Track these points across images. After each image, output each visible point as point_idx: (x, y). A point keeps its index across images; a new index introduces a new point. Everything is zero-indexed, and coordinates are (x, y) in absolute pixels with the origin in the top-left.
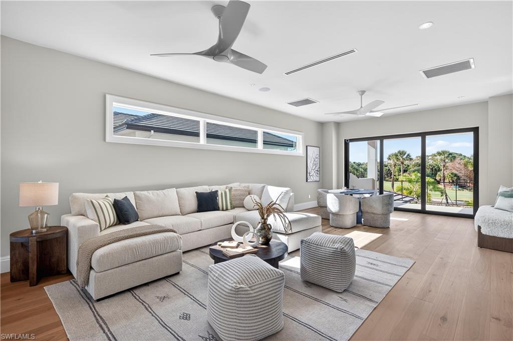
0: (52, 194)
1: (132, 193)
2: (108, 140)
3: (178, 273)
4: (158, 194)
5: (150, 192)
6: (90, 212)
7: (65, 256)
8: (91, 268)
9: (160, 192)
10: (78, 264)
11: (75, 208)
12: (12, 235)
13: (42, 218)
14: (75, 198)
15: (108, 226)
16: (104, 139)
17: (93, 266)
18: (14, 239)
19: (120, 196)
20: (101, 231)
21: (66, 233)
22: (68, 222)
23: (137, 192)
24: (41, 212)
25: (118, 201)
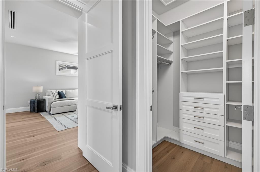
0: (41, 89)
1: (64, 90)
2: (57, 74)
3: (75, 111)
4: (72, 91)
5: (70, 90)
6: (51, 95)
7: (44, 106)
8: (51, 107)
9: (73, 90)
10: (48, 107)
11: (47, 94)
12: (31, 100)
13: (38, 96)
14: (47, 91)
15: (56, 98)
16: (56, 74)
17: (52, 106)
18: (31, 101)
19: (60, 91)
20: (54, 100)
21: (45, 100)
22: (45, 97)
23: (66, 90)
24: (38, 94)
25: (59, 92)
